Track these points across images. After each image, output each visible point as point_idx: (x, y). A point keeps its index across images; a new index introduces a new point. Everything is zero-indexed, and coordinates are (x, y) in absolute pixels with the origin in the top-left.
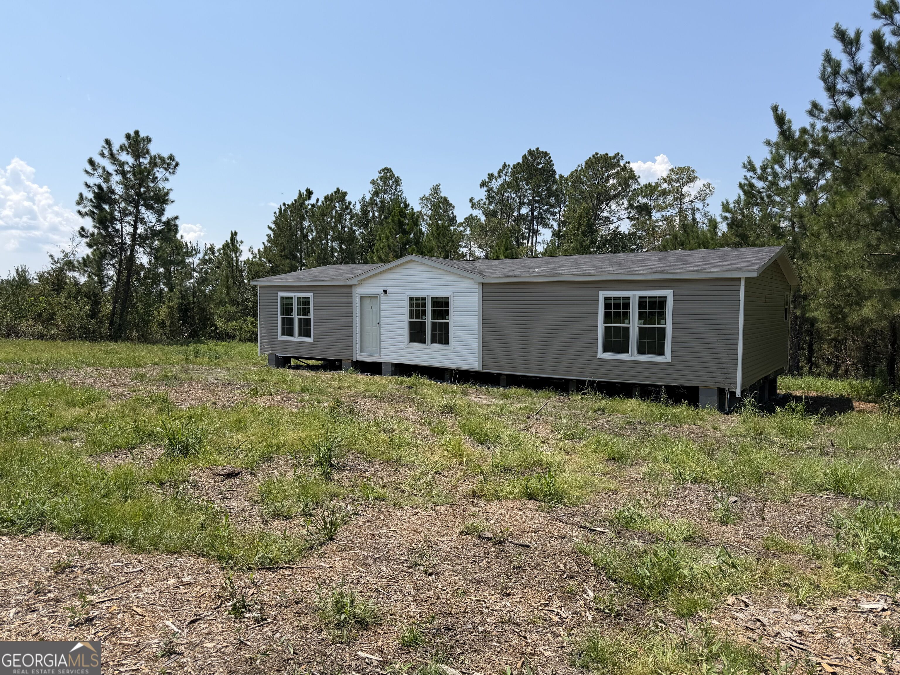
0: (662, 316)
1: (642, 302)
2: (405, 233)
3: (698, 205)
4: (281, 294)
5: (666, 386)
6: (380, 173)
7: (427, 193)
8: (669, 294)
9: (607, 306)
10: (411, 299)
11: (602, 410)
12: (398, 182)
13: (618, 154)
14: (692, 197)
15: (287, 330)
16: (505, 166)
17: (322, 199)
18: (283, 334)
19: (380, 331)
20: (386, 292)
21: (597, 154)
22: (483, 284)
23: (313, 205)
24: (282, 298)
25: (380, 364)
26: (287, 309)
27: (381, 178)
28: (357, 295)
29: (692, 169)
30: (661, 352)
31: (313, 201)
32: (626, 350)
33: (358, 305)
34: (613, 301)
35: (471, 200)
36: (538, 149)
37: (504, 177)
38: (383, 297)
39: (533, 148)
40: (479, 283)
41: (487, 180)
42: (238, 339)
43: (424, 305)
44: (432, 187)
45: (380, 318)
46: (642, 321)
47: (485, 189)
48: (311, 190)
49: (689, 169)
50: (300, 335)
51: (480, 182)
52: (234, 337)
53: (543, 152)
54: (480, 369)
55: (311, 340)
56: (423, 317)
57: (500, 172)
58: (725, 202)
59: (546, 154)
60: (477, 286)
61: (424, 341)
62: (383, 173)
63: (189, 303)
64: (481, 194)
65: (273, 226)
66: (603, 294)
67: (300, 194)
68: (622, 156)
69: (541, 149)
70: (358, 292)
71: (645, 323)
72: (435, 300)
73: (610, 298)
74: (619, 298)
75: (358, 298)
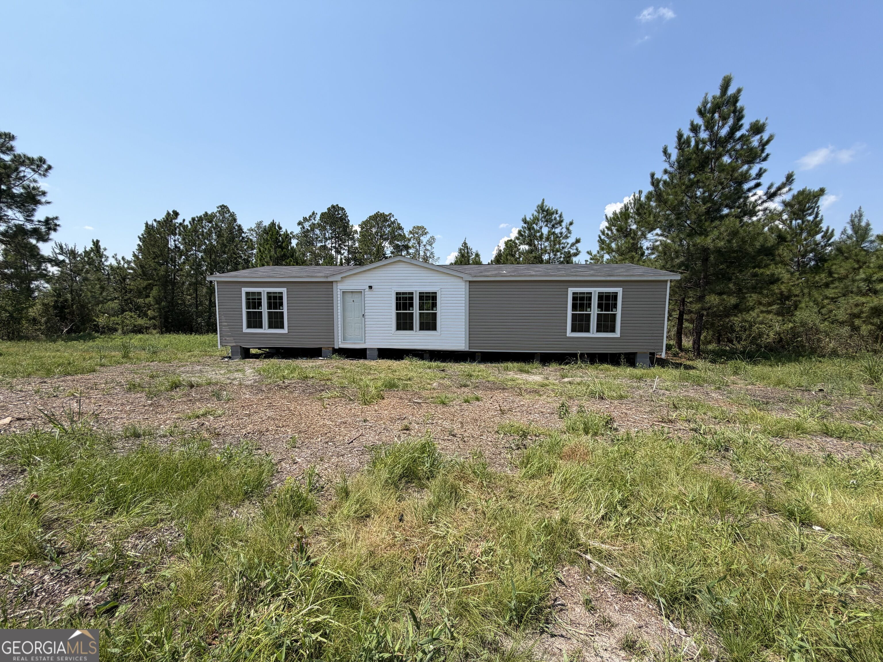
0: (615, 306)
4: (244, 290)
8: (619, 291)
9: (574, 299)
10: (397, 294)
13: (391, 213)
15: (254, 323)
16: (313, 213)
18: (249, 326)
19: (365, 322)
20: (370, 287)
21: (378, 212)
22: (470, 282)
23: (180, 224)
24: (247, 294)
25: (364, 350)
26: (254, 304)
28: (339, 290)
29: (425, 228)
30: (613, 330)
32: (588, 330)
33: (339, 299)
34: (578, 295)
36: (338, 205)
37: (314, 220)
38: (368, 292)
40: (466, 281)
41: (302, 221)
43: (412, 299)
45: (365, 310)
46: (601, 310)
47: (301, 227)
48: (178, 211)
50: (271, 327)
51: (298, 222)
52: (116, 330)
53: (341, 207)
54: (467, 349)
55: (285, 331)
56: (411, 308)
57: (310, 217)
59: (343, 209)
60: (464, 284)
61: (411, 328)
64: (298, 230)
66: (571, 291)
67: (168, 214)
68: (393, 215)
70: (339, 287)
72: (422, 295)
73: (577, 293)
74: (584, 293)
75: (339, 293)
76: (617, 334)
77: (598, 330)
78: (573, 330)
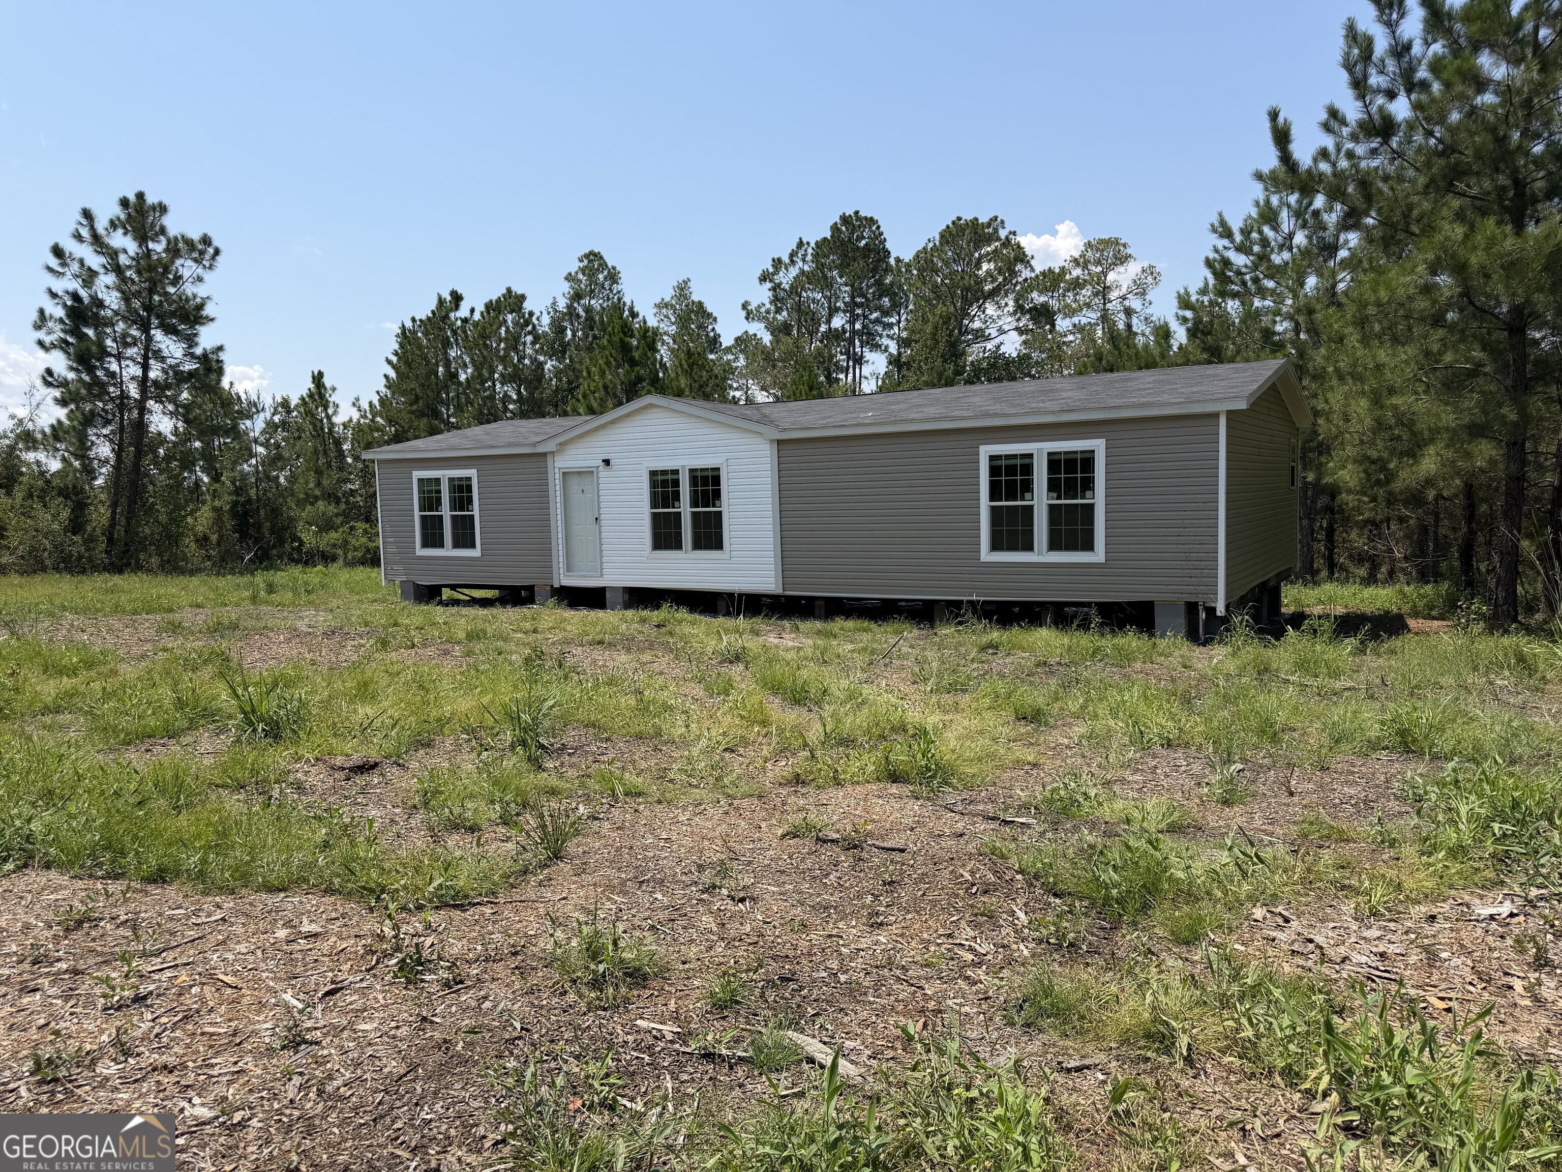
0: (1088, 484)
1: (1054, 462)
2: (633, 363)
3: (1135, 303)
4: (417, 474)
5: (1097, 604)
6: (581, 261)
7: (668, 295)
8: (1098, 445)
9: (994, 470)
10: (653, 473)
11: (994, 646)
12: (613, 277)
13: (996, 218)
14: (1124, 290)
15: (433, 537)
16: (801, 244)
17: (480, 308)
18: (425, 544)
19: (600, 533)
20: (607, 462)
21: (959, 219)
22: (779, 442)
23: (465, 321)
24: (421, 481)
25: (602, 591)
26: (430, 500)
27: (583, 270)
28: (557, 470)
29: (1123, 241)
30: (1088, 545)
31: (464, 312)
32: (1029, 547)
33: (558, 487)
34: (1003, 463)
35: (745, 306)
36: (857, 213)
37: (801, 264)
38: (603, 472)
39: (850, 212)
40: (772, 441)
41: (771, 270)
42: (341, 562)
43: (676, 483)
44: (676, 284)
45: (599, 508)
46: (1055, 495)
47: (769, 285)
48: (459, 292)
49: (1116, 242)
50: (457, 545)
51: (759, 273)
52: (334, 559)
53: (866, 218)
54: (779, 591)
55: (476, 553)
56: (676, 504)
57: (792, 255)
58: (1182, 291)
59: (871, 221)
60: (768, 446)
61: (678, 546)
62: (586, 262)
63: (249, 501)
64: (762, 296)
65: (394, 359)
66: (986, 451)
67: (441, 301)
68: (1002, 222)
69: (863, 214)
70: (558, 464)
71: (1059, 498)
72: (695, 474)
73: (999, 457)
74: (1014, 456)
75: (557, 475)
76: (1098, 555)
77: (1054, 545)
78: (996, 546)
